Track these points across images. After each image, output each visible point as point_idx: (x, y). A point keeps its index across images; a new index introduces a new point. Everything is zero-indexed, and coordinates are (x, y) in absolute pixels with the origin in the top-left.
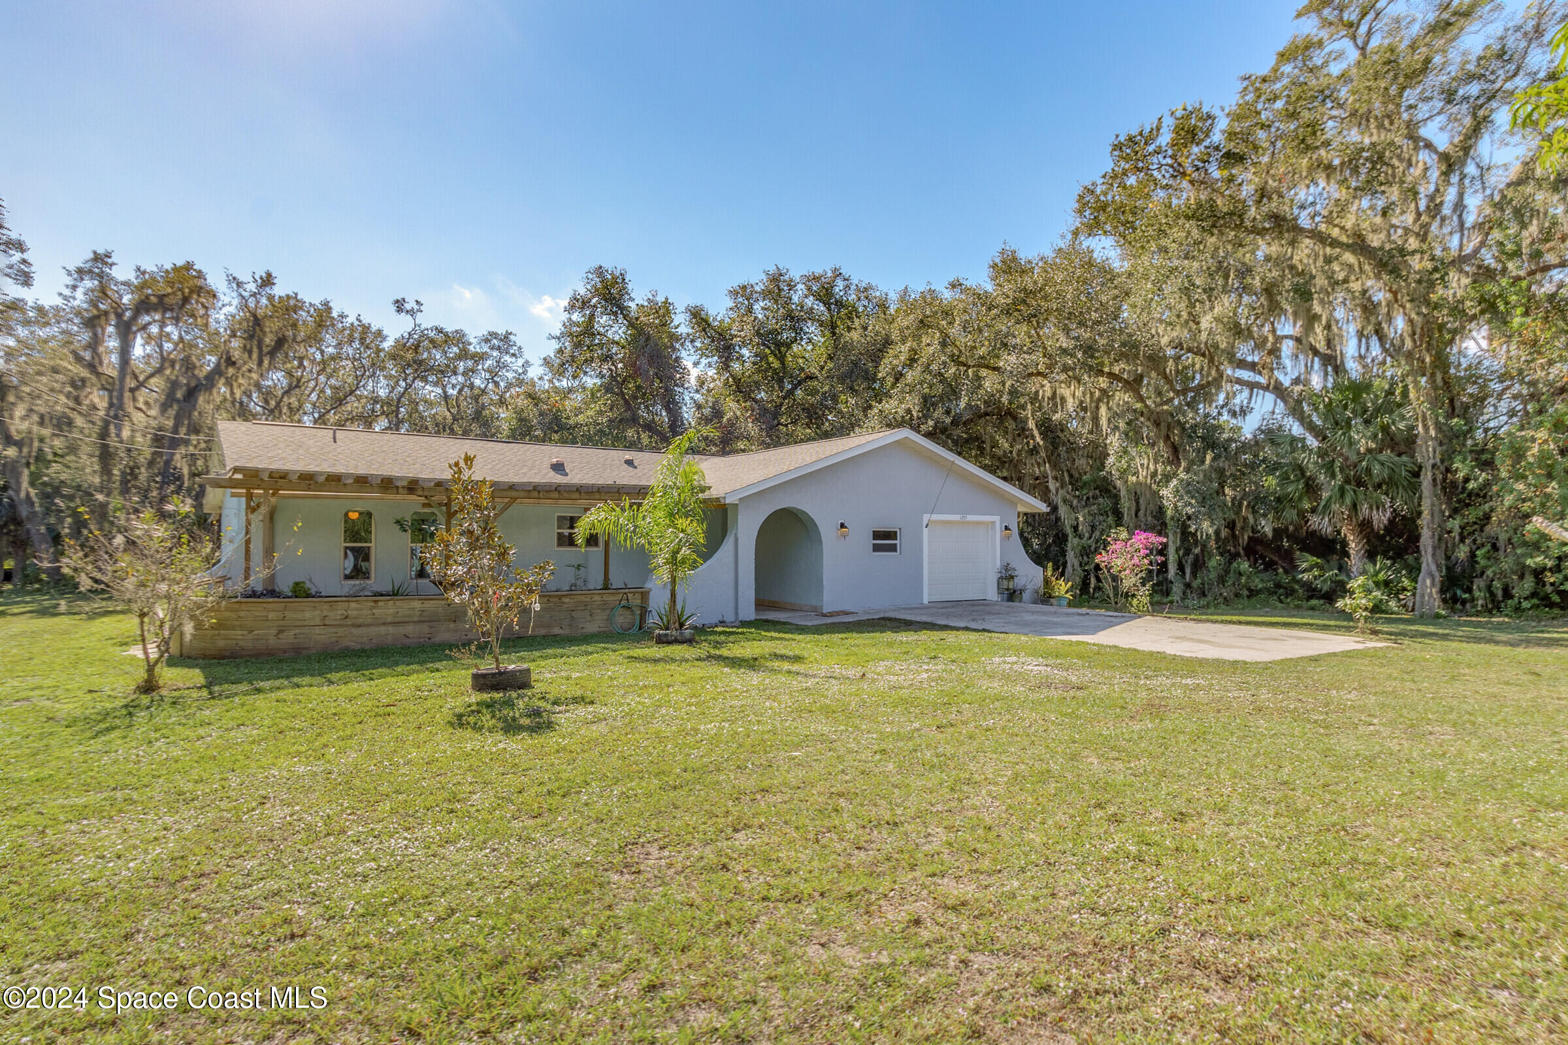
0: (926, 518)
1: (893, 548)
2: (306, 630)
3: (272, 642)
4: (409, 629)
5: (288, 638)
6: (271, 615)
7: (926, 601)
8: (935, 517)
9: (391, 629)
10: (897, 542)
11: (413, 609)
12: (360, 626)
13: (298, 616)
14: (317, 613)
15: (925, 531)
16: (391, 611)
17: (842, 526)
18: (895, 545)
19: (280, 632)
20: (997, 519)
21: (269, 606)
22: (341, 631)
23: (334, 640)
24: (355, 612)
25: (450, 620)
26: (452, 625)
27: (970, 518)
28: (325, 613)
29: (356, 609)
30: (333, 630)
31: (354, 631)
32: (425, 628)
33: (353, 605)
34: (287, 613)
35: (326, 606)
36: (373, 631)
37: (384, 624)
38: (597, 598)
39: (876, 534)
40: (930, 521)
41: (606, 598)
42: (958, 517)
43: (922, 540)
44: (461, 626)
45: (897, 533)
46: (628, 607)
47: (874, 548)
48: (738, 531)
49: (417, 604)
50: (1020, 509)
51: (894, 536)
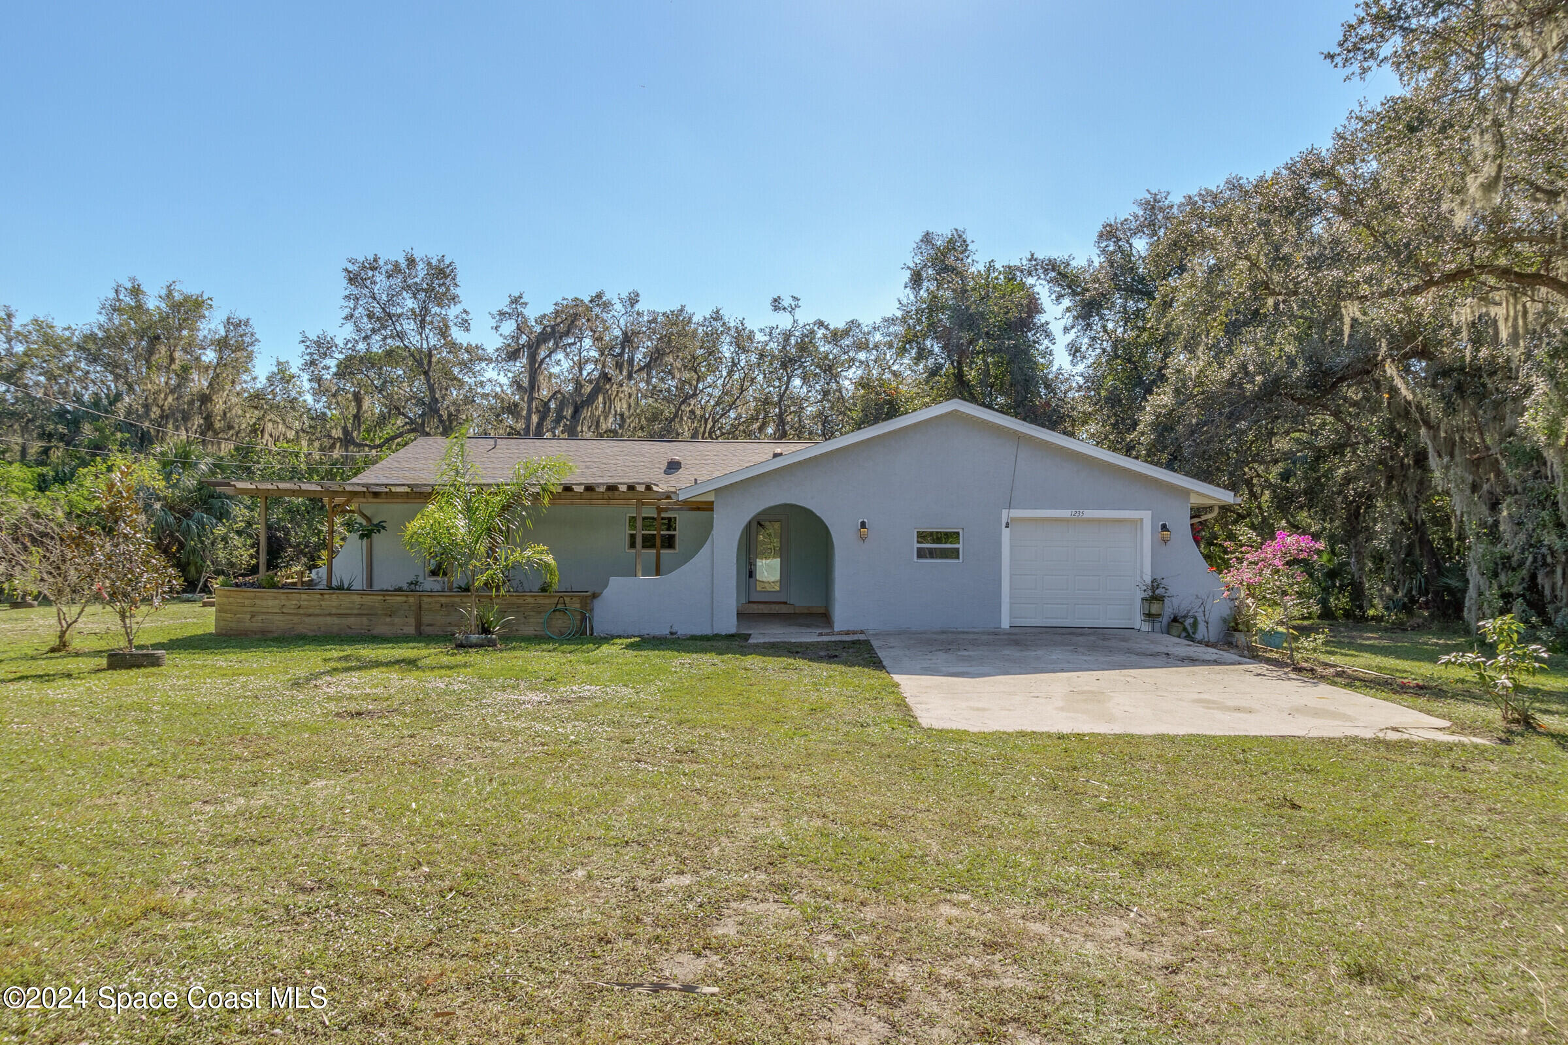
0: (1005, 515)
1: (955, 554)
2: (270, 617)
3: (248, 625)
4: (351, 621)
5: (257, 624)
6: (247, 602)
7: (1005, 624)
8: (1016, 513)
9: (336, 620)
10: (960, 546)
11: (353, 603)
12: (310, 615)
13: (264, 603)
14: (277, 602)
15: (1006, 533)
16: (335, 604)
17: (863, 525)
18: (957, 550)
19: (253, 616)
20: (1146, 515)
21: (245, 595)
22: (296, 619)
23: (291, 626)
24: (306, 603)
25: (386, 615)
26: (388, 620)
27: (1089, 514)
28: (283, 602)
29: (308, 601)
30: (290, 617)
31: (306, 619)
32: (365, 620)
33: (304, 596)
34: (257, 601)
35: (283, 597)
36: (321, 620)
37: (330, 615)
38: (530, 600)
39: (922, 536)
40: (1013, 519)
41: (540, 601)
42: (1066, 513)
43: (999, 544)
44: (396, 620)
45: (958, 533)
46: (564, 611)
47: (921, 554)
48: (715, 532)
49: (356, 599)
50: (1195, 500)
51: (953, 536)
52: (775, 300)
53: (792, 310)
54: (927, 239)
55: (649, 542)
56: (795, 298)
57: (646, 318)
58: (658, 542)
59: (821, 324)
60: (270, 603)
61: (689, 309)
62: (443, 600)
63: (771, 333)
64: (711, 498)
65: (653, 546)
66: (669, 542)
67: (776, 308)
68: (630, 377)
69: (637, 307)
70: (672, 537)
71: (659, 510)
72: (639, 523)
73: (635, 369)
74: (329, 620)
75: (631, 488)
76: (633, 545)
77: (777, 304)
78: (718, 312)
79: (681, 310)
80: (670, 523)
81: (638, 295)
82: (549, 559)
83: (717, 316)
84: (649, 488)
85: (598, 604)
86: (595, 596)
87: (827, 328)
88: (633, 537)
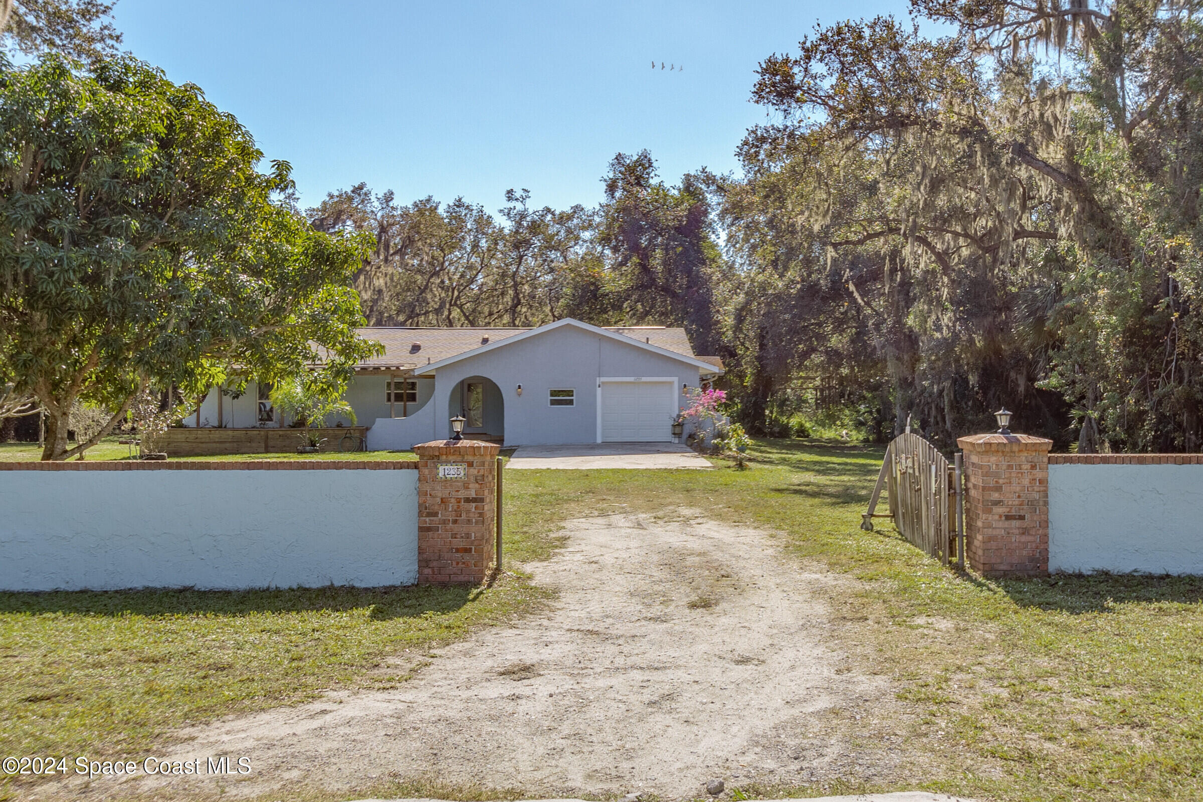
0: (599, 380)
1: (571, 402)
7: (599, 441)
8: (603, 379)
9: (218, 445)
10: (574, 398)
11: (228, 435)
13: (175, 436)
14: (183, 435)
15: (599, 390)
17: (519, 387)
18: (572, 400)
20: (675, 379)
27: (644, 379)
28: (187, 436)
31: (200, 445)
33: (199, 432)
35: (187, 433)
36: (209, 445)
38: (331, 432)
39: (554, 393)
40: (603, 383)
41: (336, 432)
42: (632, 379)
43: (595, 396)
44: (254, 445)
45: (572, 391)
46: (350, 438)
47: (553, 403)
48: (436, 392)
49: (230, 433)
50: (702, 372)
51: (570, 393)
52: (508, 192)
53: (523, 200)
54: (619, 157)
55: (399, 397)
56: (525, 190)
57: (399, 212)
58: (405, 397)
59: (548, 210)
60: (179, 436)
61: (436, 199)
62: (281, 433)
63: (509, 214)
64: (433, 373)
65: (402, 401)
66: (412, 398)
67: (510, 199)
68: (386, 260)
69: (391, 204)
70: (414, 394)
71: (405, 379)
72: (393, 386)
73: (391, 252)
74: (214, 445)
75: (388, 368)
76: (389, 400)
77: (510, 195)
78: (460, 200)
79: (428, 200)
80: (413, 385)
81: (392, 193)
82: (348, 408)
83: (459, 203)
84: (398, 368)
85: (370, 434)
86: (367, 429)
87: (553, 214)
88: (389, 394)
